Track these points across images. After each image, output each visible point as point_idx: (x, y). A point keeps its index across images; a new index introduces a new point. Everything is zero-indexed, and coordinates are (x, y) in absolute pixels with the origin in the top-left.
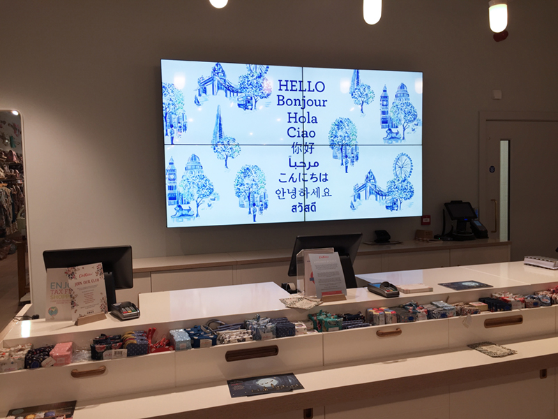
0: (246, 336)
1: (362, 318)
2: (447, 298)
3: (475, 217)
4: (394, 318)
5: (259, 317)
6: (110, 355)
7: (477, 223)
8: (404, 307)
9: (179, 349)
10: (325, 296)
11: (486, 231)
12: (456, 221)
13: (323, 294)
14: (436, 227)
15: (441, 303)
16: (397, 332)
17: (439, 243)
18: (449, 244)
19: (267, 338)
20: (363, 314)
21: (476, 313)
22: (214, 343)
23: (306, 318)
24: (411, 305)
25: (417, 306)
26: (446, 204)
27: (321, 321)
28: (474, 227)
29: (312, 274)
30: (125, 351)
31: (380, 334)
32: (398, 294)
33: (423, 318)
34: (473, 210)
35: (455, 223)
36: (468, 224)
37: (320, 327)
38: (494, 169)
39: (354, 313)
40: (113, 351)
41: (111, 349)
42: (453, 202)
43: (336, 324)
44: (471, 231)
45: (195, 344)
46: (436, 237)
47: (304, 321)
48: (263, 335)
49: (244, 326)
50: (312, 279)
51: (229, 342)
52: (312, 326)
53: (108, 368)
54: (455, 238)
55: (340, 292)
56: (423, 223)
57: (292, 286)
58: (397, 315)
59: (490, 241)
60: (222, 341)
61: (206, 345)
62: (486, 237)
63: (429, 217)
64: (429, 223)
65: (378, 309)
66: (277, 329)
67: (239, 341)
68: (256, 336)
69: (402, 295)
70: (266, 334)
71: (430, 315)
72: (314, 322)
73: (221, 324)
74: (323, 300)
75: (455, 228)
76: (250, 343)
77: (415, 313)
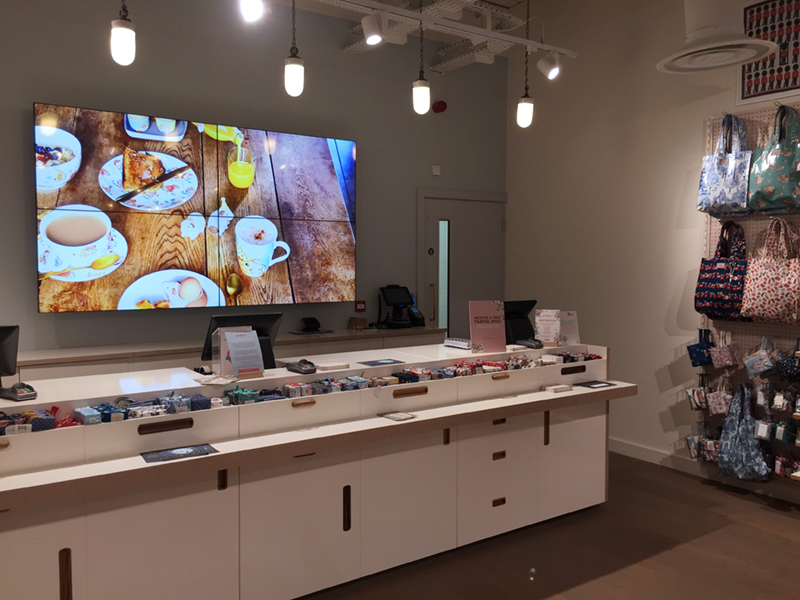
0: (159, 410)
1: (279, 393)
2: (362, 373)
3: (413, 303)
4: (310, 391)
5: (173, 393)
6: (13, 430)
7: (414, 310)
8: (320, 382)
9: (88, 424)
10: (242, 372)
11: (423, 319)
12: (392, 307)
13: (240, 371)
14: (371, 314)
15: (356, 378)
16: (313, 403)
17: (374, 331)
18: (384, 332)
19: (182, 411)
20: (279, 389)
21: (386, 385)
22: (126, 418)
23: (222, 395)
24: (327, 380)
25: (332, 380)
26: (382, 289)
27: (237, 396)
28: (411, 314)
29: (229, 353)
30: (30, 426)
31: (295, 405)
32: (315, 370)
33: (337, 389)
34: (410, 296)
35: (390, 310)
36: (405, 311)
37: (237, 401)
38: (433, 252)
39: (270, 388)
40: (17, 426)
41: (14, 424)
42: (389, 287)
43: (253, 397)
44: (408, 318)
45: (106, 418)
46: (371, 325)
47: (221, 398)
48: (177, 408)
49: (157, 402)
50: (228, 358)
51: (142, 416)
52: (228, 402)
53: (11, 443)
54: (390, 326)
55: (258, 370)
56: (357, 310)
57: (206, 369)
58: (313, 388)
59: (427, 328)
60: (134, 415)
61: (117, 419)
62: (423, 325)
63: (364, 302)
64: (363, 310)
65: (295, 385)
66: (192, 402)
67: (152, 414)
68: (170, 410)
69: (318, 372)
70: (182, 407)
71: (343, 388)
72: (231, 397)
73: (131, 402)
74: (239, 377)
75: (391, 315)
76: (164, 416)
77: (330, 386)
